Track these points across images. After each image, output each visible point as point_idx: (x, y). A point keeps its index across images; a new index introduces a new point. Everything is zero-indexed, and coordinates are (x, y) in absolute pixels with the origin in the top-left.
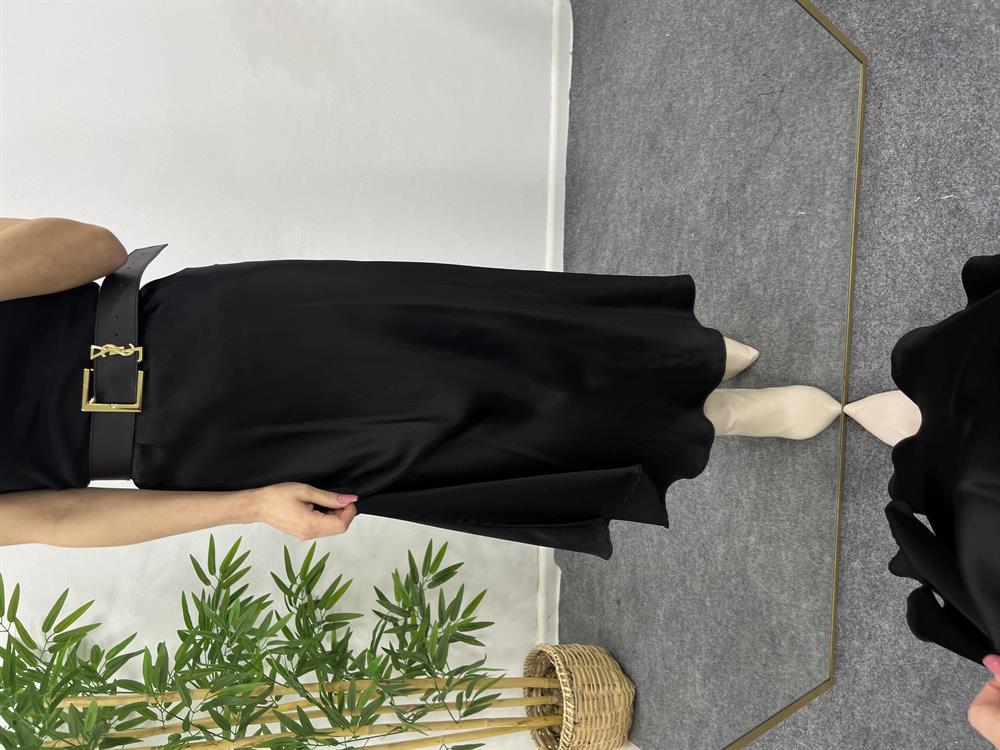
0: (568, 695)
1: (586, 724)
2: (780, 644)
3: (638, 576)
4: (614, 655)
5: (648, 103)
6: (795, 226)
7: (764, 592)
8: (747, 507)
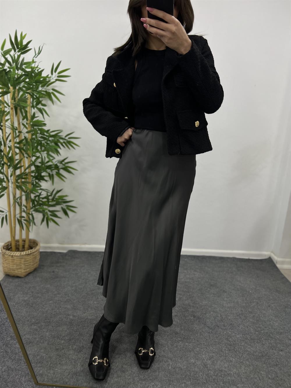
0: (22, 254)
1: (12, 260)
3: (62, 279)
4: (35, 270)
5: (227, 284)
7: (53, 320)
8: (83, 315)
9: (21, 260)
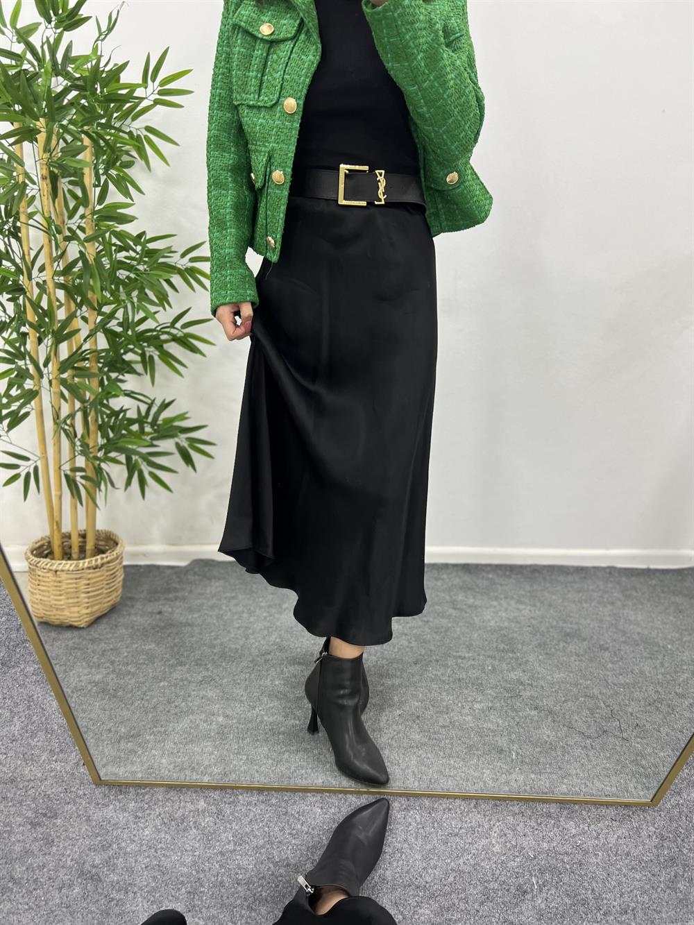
0: (81, 565)
2: (129, 742)
3: (183, 629)
5: (607, 631)
6: (502, 750)
7: (174, 729)
8: (249, 714)
9: (78, 581)
